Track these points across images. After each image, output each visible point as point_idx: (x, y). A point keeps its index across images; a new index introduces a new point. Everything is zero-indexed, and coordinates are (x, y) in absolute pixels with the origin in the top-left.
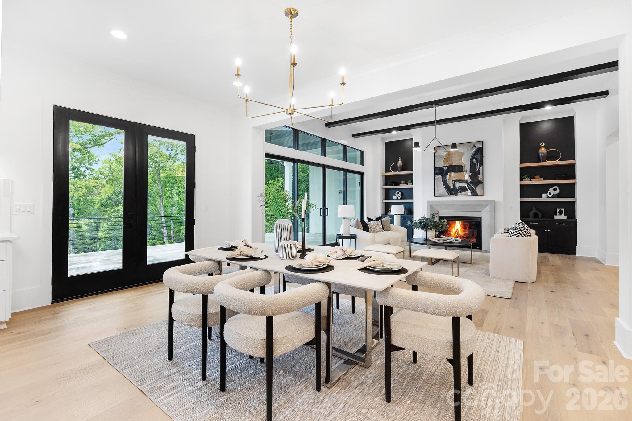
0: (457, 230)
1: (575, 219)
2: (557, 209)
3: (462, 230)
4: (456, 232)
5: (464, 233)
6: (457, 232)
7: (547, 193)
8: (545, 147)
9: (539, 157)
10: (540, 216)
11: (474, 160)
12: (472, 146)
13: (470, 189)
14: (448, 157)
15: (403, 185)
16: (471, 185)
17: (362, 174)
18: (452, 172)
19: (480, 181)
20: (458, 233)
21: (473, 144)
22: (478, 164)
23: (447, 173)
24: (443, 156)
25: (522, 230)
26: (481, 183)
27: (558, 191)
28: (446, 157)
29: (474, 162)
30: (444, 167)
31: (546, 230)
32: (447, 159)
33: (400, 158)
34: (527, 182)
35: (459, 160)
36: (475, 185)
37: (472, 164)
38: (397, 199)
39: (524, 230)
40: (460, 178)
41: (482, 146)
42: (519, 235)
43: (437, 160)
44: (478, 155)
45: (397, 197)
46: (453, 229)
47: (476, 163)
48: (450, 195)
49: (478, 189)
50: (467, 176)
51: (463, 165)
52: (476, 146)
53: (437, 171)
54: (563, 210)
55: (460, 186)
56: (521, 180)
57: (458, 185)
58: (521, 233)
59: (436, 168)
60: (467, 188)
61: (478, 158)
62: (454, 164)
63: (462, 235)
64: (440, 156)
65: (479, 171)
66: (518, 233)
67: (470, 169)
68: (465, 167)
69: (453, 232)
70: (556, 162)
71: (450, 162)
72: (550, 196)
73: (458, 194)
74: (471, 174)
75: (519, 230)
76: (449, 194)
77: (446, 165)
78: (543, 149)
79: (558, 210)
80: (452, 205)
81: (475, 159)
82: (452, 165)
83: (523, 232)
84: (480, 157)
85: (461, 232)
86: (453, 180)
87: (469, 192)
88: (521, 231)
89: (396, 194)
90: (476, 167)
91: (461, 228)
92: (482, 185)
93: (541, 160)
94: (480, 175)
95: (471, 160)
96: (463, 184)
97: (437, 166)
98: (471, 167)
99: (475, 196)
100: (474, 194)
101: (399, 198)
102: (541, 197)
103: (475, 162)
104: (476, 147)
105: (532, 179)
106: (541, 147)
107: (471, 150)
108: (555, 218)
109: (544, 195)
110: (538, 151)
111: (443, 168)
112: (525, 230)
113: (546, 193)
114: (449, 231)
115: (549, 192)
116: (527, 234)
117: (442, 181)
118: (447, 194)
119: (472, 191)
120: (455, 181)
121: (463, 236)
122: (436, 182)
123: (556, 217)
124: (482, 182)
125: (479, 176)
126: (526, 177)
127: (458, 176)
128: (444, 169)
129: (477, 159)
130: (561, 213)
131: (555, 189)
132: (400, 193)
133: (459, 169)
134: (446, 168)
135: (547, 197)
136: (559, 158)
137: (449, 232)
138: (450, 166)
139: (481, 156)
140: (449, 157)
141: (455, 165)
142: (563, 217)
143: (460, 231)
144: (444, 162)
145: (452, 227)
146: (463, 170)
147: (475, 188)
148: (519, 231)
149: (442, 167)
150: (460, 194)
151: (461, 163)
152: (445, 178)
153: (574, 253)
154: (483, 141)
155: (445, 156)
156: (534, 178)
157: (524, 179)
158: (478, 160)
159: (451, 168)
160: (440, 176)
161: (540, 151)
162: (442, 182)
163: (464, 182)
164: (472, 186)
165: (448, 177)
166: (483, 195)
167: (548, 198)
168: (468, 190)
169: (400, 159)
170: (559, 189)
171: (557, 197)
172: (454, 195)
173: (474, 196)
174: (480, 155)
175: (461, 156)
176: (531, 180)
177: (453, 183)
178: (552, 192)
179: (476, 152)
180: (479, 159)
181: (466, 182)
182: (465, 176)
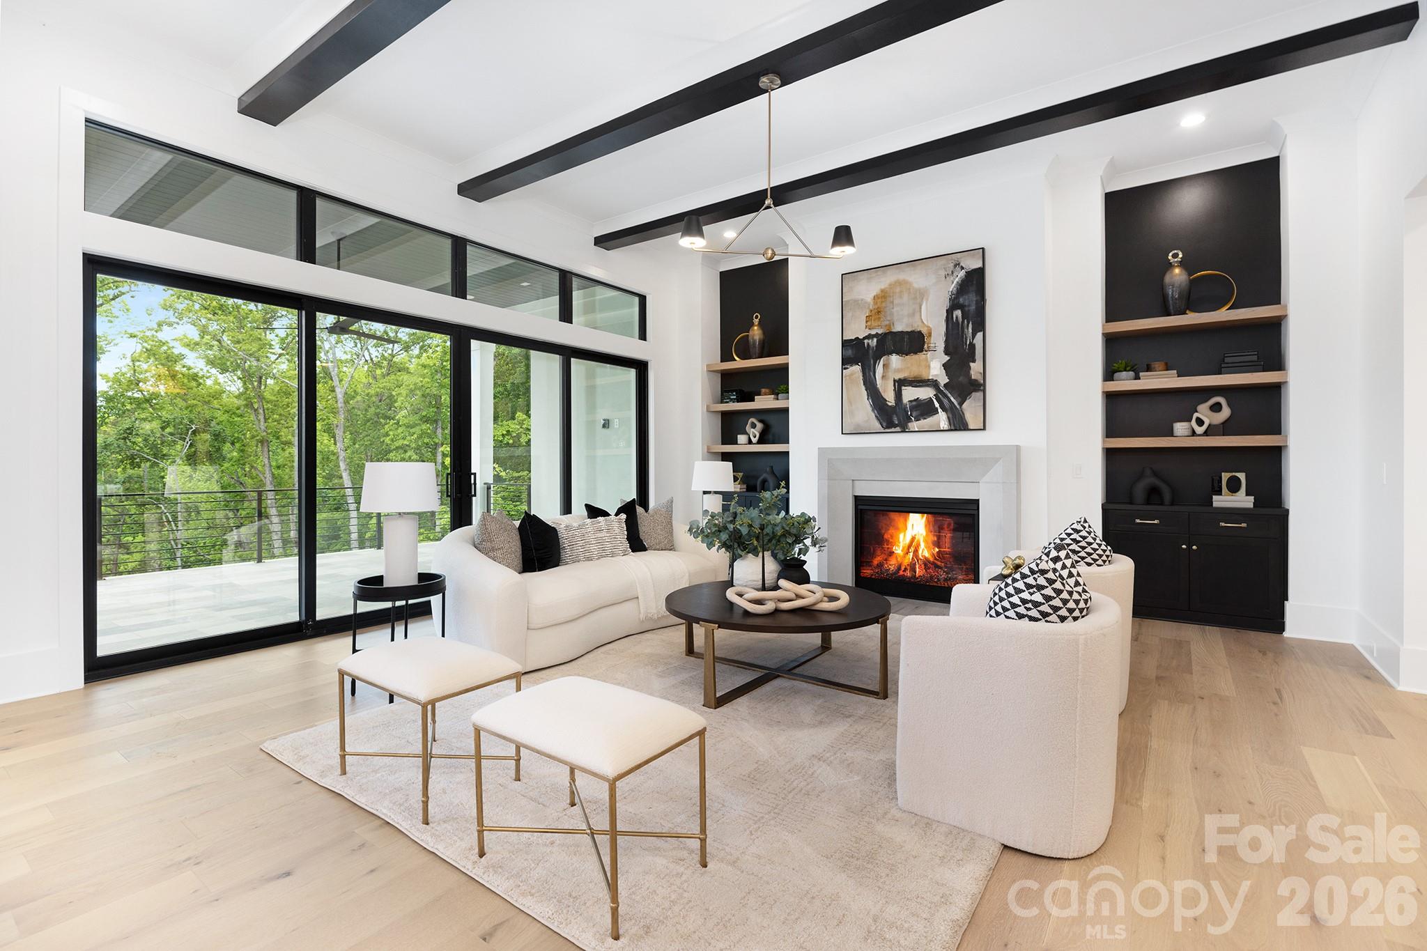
0: (913, 539)
1: (1281, 507)
2: (1223, 474)
3: (930, 541)
4: (909, 547)
5: (937, 550)
6: (913, 545)
7: (1190, 421)
8: (1182, 264)
9: (1165, 297)
10: (1167, 496)
11: (958, 313)
12: (952, 265)
13: (944, 409)
14: (882, 302)
15: (764, 402)
16: (949, 395)
17: (641, 368)
18: (891, 354)
19: (976, 380)
20: (916, 551)
21: (952, 258)
22: (970, 325)
23: (877, 358)
24: (866, 303)
25: (1042, 581)
26: (978, 386)
27: (1226, 412)
28: (876, 307)
29: (957, 317)
30: (869, 337)
31: (1184, 546)
32: (877, 313)
33: (757, 317)
34: (1125, 383)
35: (913, 314)
36: (959, 395)
37: (950, 325)
38: (750, 442)
39: (1051, 582)
40: (916, 374)
41: (980, 265)
42: (1028, 609)
43: (848, 315)
44: (971, 295)
45: (750, 438)
46: (901, 536)
47: (963, 322)
48: (888, 427)
49: (970, 409)
50: (935, 365)
51: (924, 331)
52: (962, 264)
53: (850, 352)
54: (1242, 476)
55: (915, 400)
56: (1109, 375)
57: (910, 394)
58: (1037, 597)
59: (845, 344)
60: (937, 405)
61: (969, 306)
62: (898, 328)
63: (932, 559)
64: (858, 303)
65: (972, 346)
66: (1025, 595)
67: (947, 342)
68: (930, 334)
69: (901, 545)
70: (1223, 315)
71: (888, 323)
72: (1200, 430)
73: (909, 424)
74: (947, 358)
75: (1030, 581)
76: (884, 424)
77: (873, 332)
78: (1177, 271)
79: (1225, 476)
80: (891, 460)
81: (961, 307)
82: (894, 330)
83: (1049, 591)
84: (976, 301)
85: (928, 547)
86: (894, 381)
87: (942, 419)
88: (1040, 588)
89: (748, 428)
90: (962, 335)
91: (927, 535)
92: (980, 394)
93: (1171, 308)
94: (974, 361)
95: (949, 312)
96: (926, 393)
97: (849, 336)
98: (947, 334)
99: (960, 430)
100: (958, 424)
101: (754, 440)
102: (1170, 433)
103: (960, 320)
104: (962, 268)
105: (1141, 374)
106: (1170, 266)
107: (948, 278)
108: (1215, 504)
109: (1180, 428)
110: (1162, 279)
111: (866, 341)
112: (1058, 585)
113: (1187, 421)
114: (888, 542)
115: (1196, 415)
116: (1065, 602)
117: (864, 384)
118: (877, 425)
119: (950, 416)
120: (900, 384)
121: (933, 563)
122: (847, 388)
123: (1219, 501)
124: (980, 385)
125: (972, 365)
126: (1123, 365)
127: (909, 365)
128: (868, 344)
129: (966, 309)
130: (1234, 486)
131: (1216, 408)
132: (759, 426)
133: (913, 343)
134: (875, 340)
135: (1190, 434)
136: (1229, 300)
137: (886, 546)
138: (885, 334)
139: (979, 298)
140: (884, 305)
141: (900, 330)
142: (1243, 500)
143: (922, 545)
144: (869, 323)
145: (897, 529)
146: (926, 346)
147: (959, 404)
148: (1029, 586)
149: (864, 338)
150: (914, 425)
151: (920, 324)
152: (872, 374)
153: (1276, 623)
154: (983, 248)
155: (872, 303)
156: (1149, 369)
157: (1116, 375)
158: (969, 310)
159: (889, 343)
160: (856, 369)
161: (1167, 279)
162: (863, 388)
163: (928, 386)
164: (952, 399)
165: (879, 370)
166: (984, 429)
167: (1193, 436)
168: (940, 410)
169: (756, 321)
170: (1229, 405)
171: (1222, 433)
172: (898, 429)
173: (956, 430)
174: (974, 294)
175: (918, 301)
176: (1137, 378)
177: (895, 390)
178: (1206, 416)
179: (963, 287)
180: (973, 308)
181: (934, 384)
182: (929, 366)
